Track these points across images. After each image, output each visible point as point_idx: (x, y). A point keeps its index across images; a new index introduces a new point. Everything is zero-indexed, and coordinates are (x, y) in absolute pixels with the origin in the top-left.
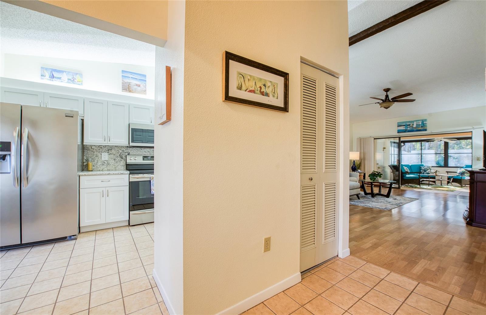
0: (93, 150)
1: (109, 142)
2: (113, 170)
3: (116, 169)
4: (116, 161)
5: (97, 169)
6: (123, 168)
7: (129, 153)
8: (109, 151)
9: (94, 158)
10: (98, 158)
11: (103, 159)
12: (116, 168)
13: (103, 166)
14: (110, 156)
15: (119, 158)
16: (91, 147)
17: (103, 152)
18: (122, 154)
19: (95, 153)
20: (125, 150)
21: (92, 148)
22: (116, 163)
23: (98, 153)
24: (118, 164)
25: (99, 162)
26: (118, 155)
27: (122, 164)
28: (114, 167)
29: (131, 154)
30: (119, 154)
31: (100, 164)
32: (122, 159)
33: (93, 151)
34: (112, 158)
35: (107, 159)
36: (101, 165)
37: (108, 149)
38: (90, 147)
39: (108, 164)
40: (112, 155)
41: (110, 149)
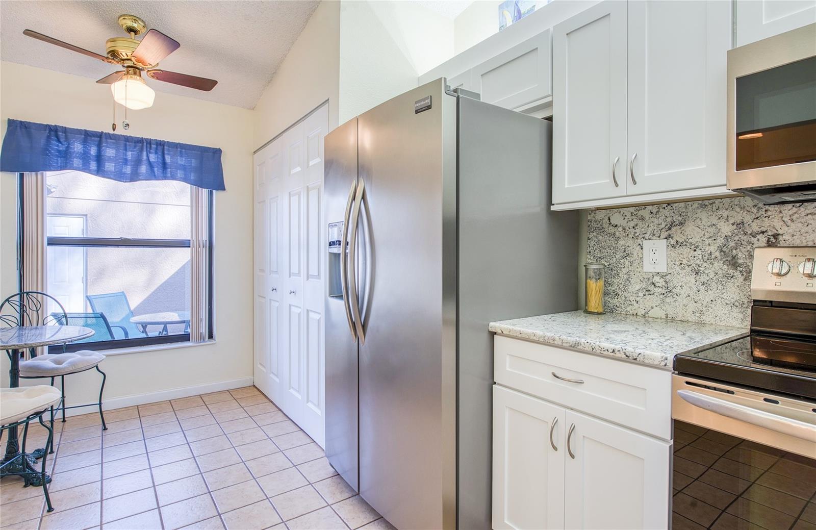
0: (612, 230)
1: (633, 189)
2: (688, 321)
3: (704, 318)
4: (703, 278)
5: (628, 309)
6: (736, 313)
7: (776, 236)
8: (674, 229)
9: (618, 262)
10: (631, 263)
11: (648, 267)
12: (701, 313)
13: (648, 297)
14: (674, 253)
15: (718, 265)
16: (609, 219)
17: (647, 236)
18: (732, 244)
19: (621, 242)
20: (748, 218)
21: (611, 223)
22: (702, 288)
23: (630, 242)
24: (711, 295)
25: (632, 282)
26: (713, 248)
27: (736, 297)
28: (692, 306)
29: (786, 238)
30: (720, 241)
31: (638, 288)
32: (731, 272)
33: (614, 234)
34: (685, 261)
35: (663, 269)
36: (641, 294)
37: (669, 219)
38: (607, 220)
39: (669, 291)
40: (685, 251)
41: (677, 219)
